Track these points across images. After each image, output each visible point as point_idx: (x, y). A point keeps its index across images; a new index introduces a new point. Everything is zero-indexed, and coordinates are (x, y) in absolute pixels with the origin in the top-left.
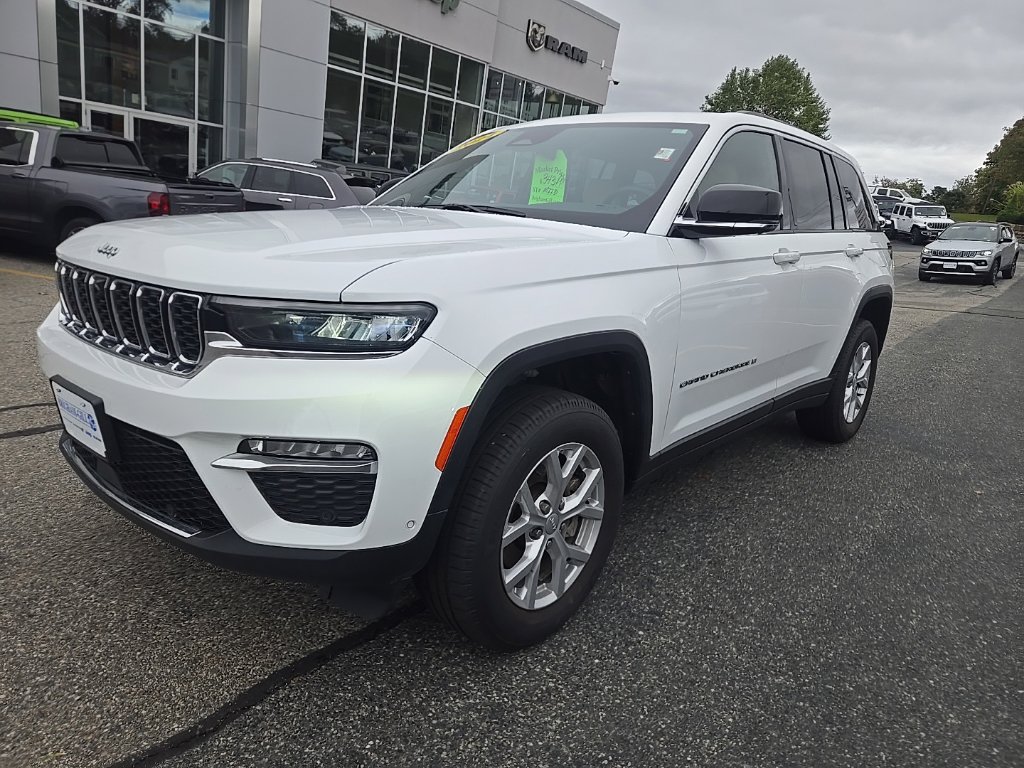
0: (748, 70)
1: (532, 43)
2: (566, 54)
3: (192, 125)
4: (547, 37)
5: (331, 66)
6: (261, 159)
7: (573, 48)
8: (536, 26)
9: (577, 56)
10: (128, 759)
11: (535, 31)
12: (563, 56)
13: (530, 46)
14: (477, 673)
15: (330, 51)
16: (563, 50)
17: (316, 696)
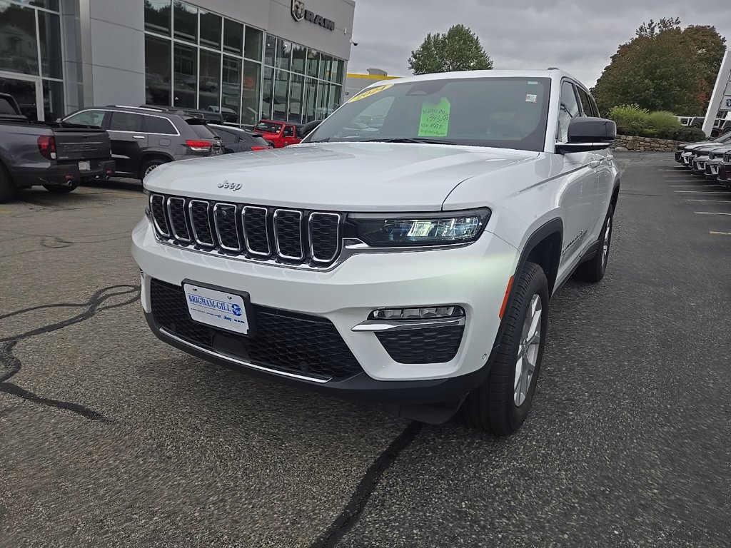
0: (438, 35)
1: (295, 16)
2: (320, 24)
3: (38, 80)
4: (306, 11)
5: (147, 32)
6: (115, 106)
7: (324, 19)
8: (297, 3)
9: (327, 25)
10: (318, 539)
11: (297, 7)
12: (318, 25)
13: (294, 18)
14: (495, 451)
15: (145, 21)
16: (317, 21)
17: (407, 480)
